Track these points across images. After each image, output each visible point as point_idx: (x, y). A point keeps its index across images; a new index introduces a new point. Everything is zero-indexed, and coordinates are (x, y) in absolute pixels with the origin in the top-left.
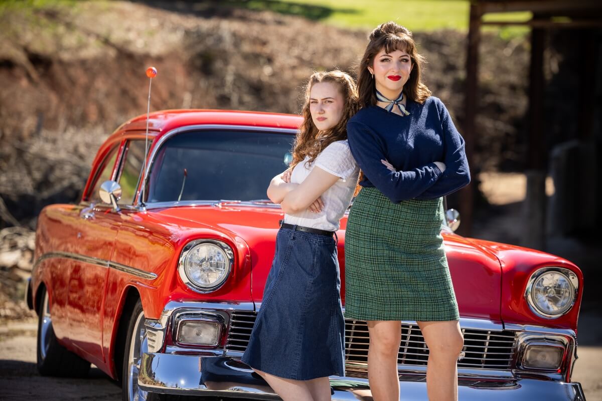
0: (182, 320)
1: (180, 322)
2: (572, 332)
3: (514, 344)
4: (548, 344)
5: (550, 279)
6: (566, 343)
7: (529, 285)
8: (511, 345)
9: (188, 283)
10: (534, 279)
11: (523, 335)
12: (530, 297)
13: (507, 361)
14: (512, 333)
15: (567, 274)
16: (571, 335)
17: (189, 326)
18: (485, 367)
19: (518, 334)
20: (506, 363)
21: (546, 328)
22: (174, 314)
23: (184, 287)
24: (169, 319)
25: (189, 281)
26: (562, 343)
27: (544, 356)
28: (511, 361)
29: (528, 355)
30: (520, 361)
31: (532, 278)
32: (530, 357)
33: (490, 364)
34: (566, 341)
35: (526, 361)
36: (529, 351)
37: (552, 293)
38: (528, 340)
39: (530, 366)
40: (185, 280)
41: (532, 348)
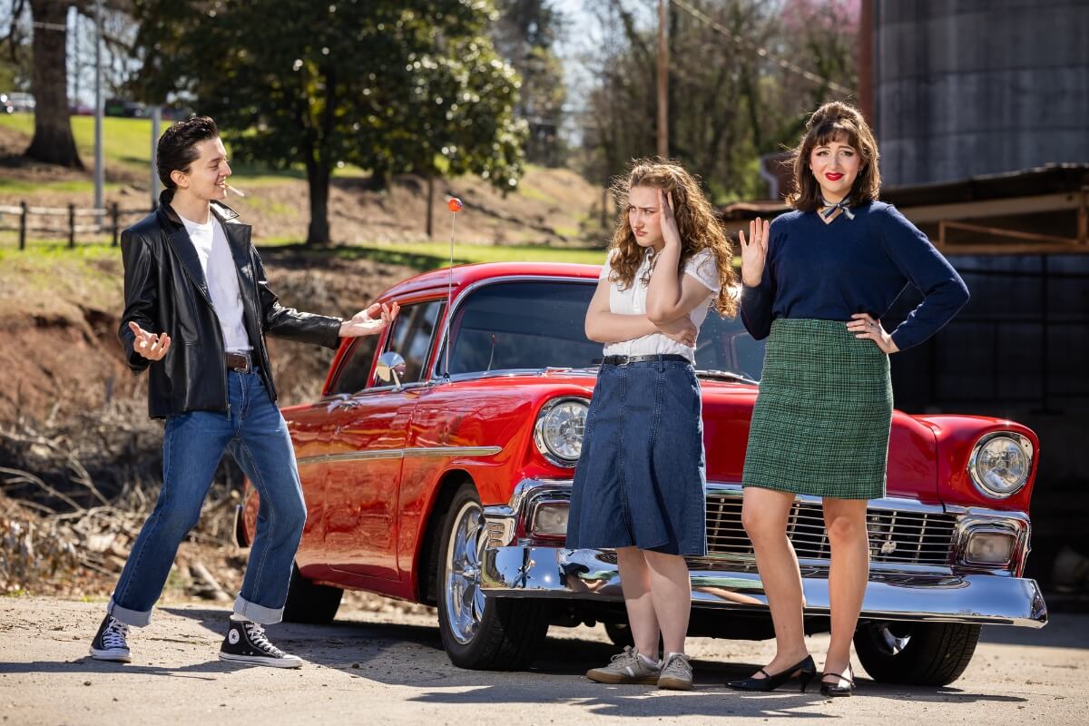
0: (540, 502)
1: (537, 506)
2: (1023, 514)
3: (954, 531)
4: (997, 531)
5: (997, 447)
6: (1016, 530)
7: (973, 455)
8: (951, 532)
9: (546, 454)
10: (978, 448)
11: (966, 521)
12: (973, 471)
13: (946, 554)
14: (952, 517)
15: (1018, 440)
16: (1024, 518)
17: (547, 511)
18: (920, 562)
19: (960, 518)
20: (944, 556)
21: (992, 511)
22: (530, 494)
23: (540, 458)
24: (522, 501)
25: (547, 451)
26: (1012, 529)
27: (991, 547)
28: (950, 555)
29: (971, 547)
30: (961, 555)
31: (977, 446)
32: (974, 549)
33: (926, 558)
34: (1017, 526)
35: (970, 554)
36: (973, 541)
37: (1002, 465)
38: (971, 527)
39: (976, 559)
40: (543, 450)
41: (977, 537)
